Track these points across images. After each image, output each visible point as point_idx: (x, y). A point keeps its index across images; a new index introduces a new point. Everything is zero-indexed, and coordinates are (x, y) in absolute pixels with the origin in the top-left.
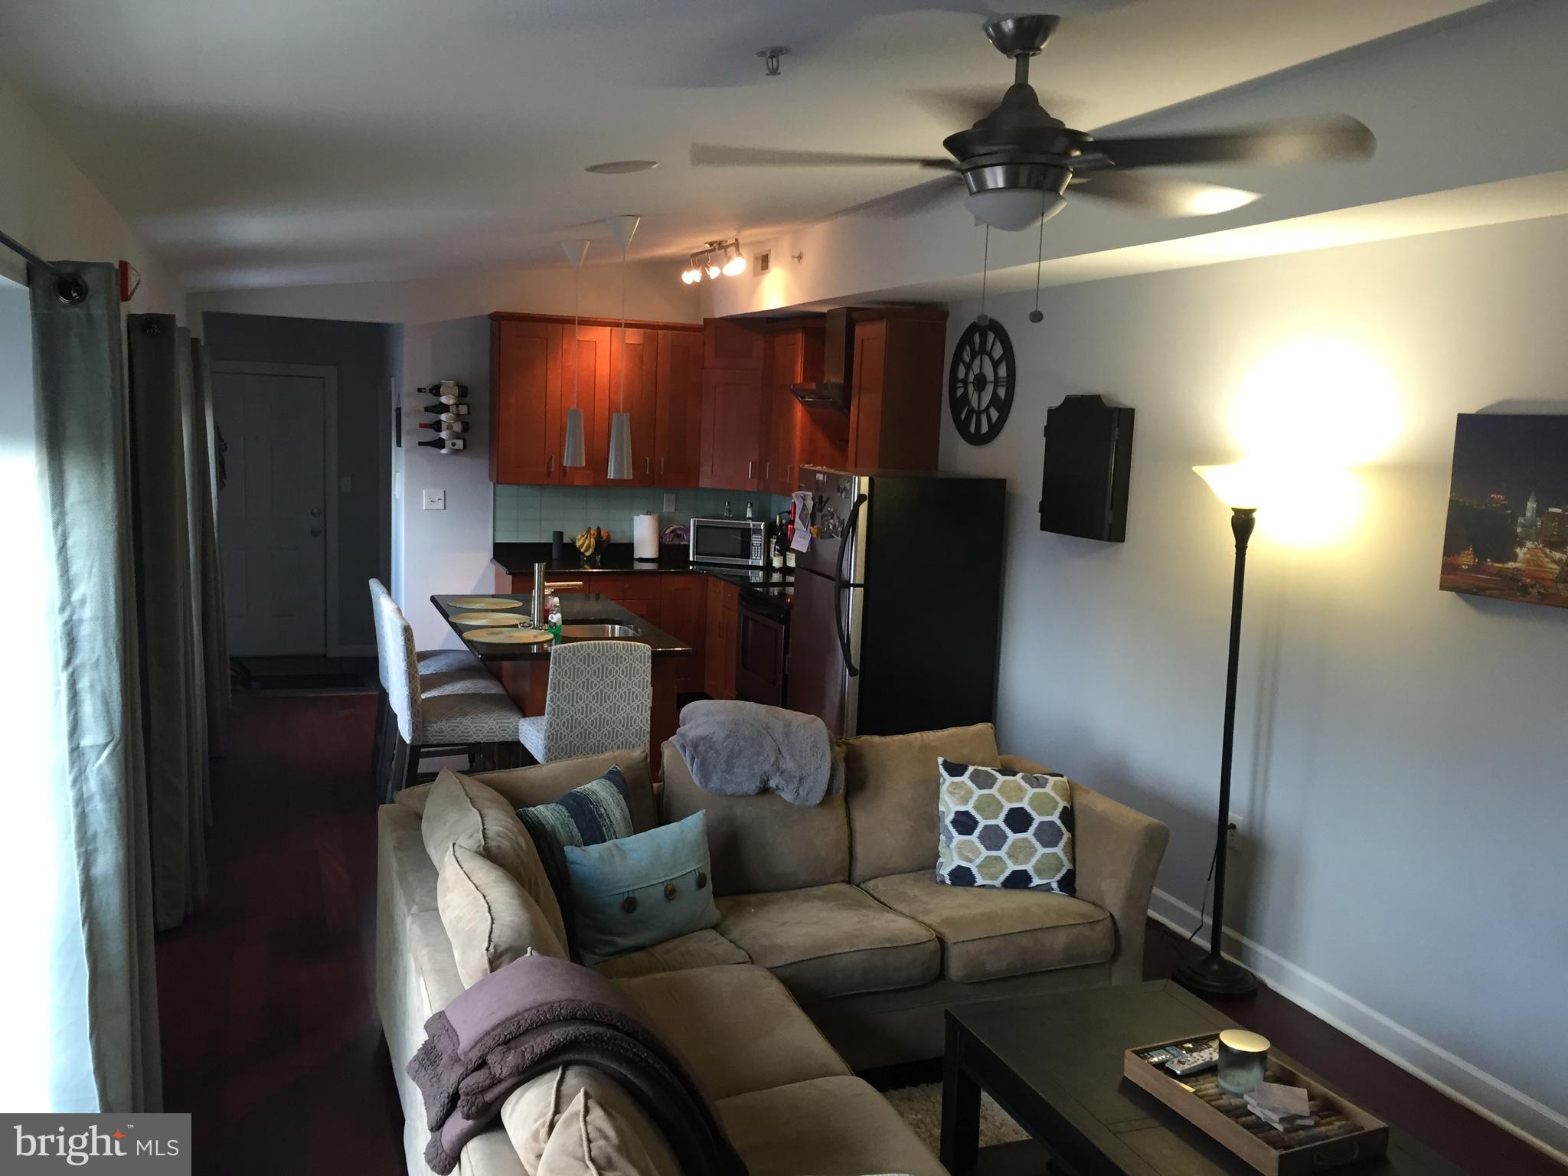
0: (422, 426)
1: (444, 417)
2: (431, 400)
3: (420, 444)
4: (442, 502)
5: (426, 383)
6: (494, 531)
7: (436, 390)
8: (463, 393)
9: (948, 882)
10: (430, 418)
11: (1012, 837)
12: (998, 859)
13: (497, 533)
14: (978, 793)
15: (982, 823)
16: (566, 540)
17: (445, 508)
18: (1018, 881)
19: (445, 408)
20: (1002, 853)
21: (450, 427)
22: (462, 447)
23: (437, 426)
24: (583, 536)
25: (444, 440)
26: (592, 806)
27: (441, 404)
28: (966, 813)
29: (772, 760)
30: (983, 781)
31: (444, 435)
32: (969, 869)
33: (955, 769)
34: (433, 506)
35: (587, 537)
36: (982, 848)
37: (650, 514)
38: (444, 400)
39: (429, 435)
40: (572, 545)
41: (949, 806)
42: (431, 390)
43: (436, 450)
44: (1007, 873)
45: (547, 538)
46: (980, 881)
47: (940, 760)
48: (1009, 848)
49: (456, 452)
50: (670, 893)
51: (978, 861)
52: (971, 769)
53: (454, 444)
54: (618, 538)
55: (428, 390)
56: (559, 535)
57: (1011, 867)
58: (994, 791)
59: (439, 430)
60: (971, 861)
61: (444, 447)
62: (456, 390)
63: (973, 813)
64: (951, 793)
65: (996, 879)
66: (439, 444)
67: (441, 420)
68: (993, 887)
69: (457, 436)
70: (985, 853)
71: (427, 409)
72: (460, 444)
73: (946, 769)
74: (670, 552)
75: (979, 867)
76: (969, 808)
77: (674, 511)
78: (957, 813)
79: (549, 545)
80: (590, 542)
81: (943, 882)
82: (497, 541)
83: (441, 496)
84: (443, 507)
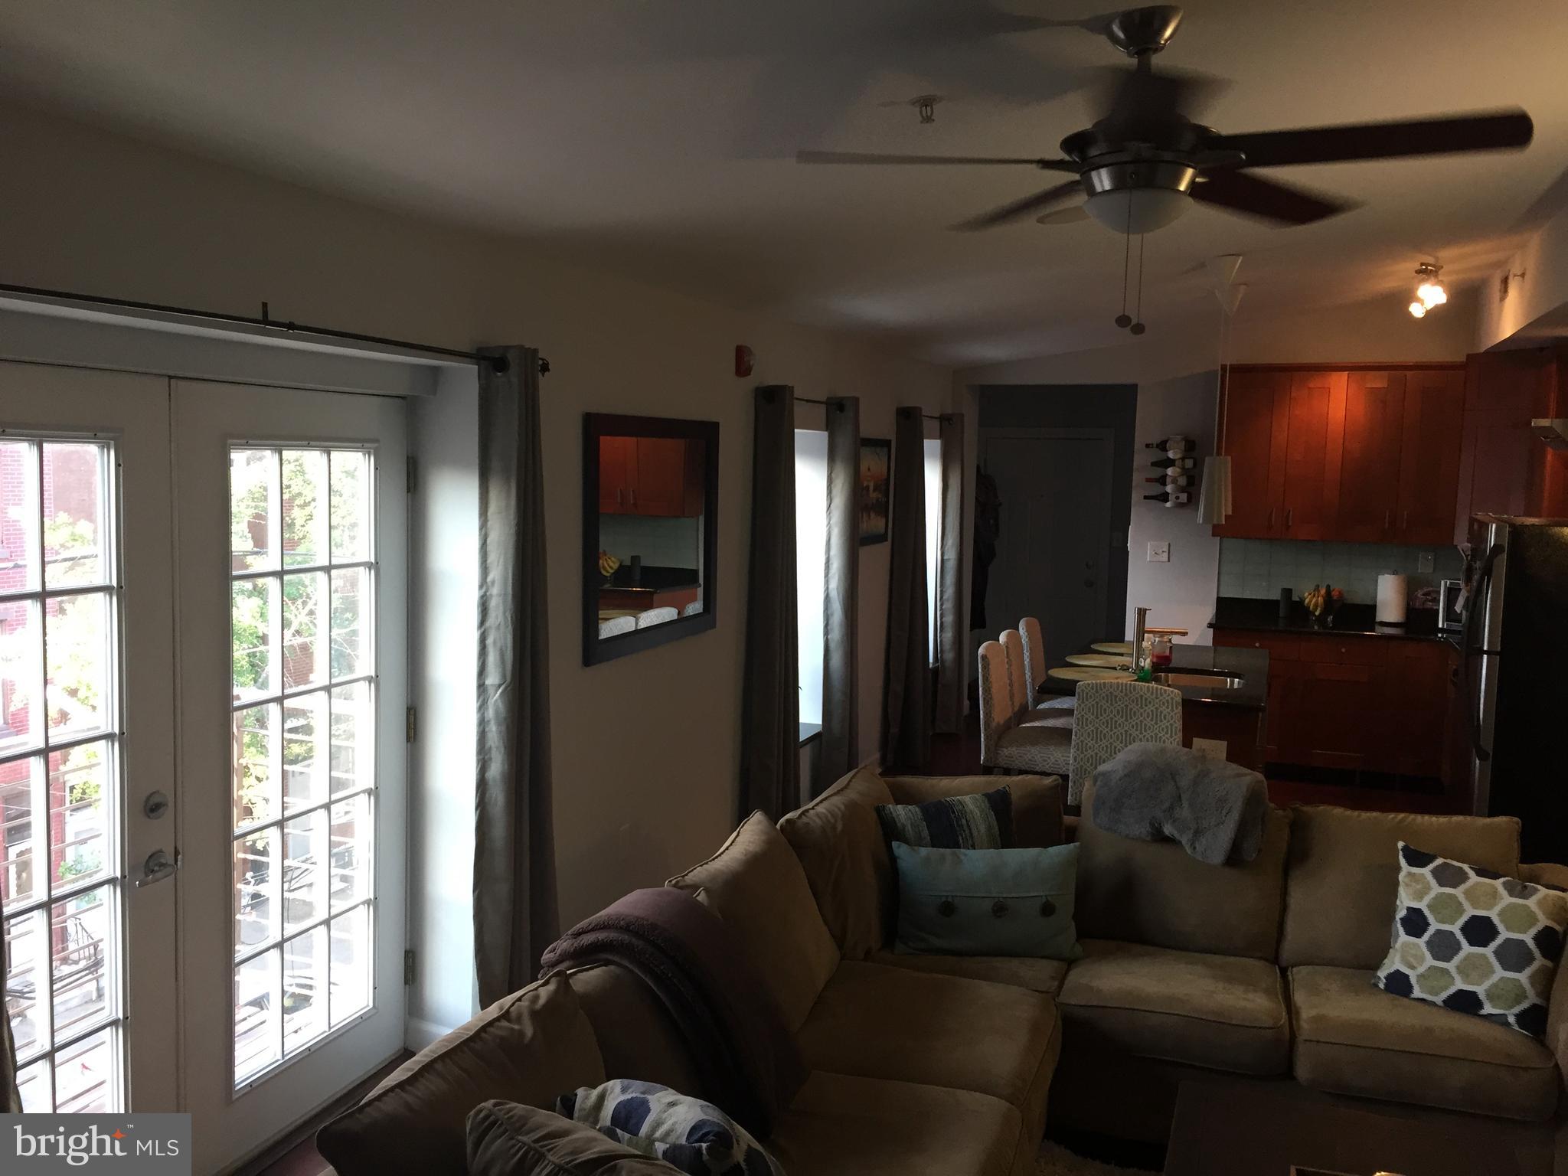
0: (1148, 480)
1: (1170, 471)
2: (1156, 455)
3: (1146, 497)
4: (1166, 555)
5: (1155, 440)
6: (1218, 585)
7: (1163, 446)
8: (1190, 446)
9: (1382, 986)
10: (1157, 472)
11: (1466, 948)
12: (1446, 972)
13: (1221, 589)
14: (1436, 890)
15: (1434, 926)
16: (1295, 598)
17: (1169, 561)
18: (1465, 1003)
19: (1170, 463)
20: (1451, 966)
21: (1174, 481)
22: (1186, 501)
23: (1162, 480)
24: (1310, 594)
25: (1168, 494)
26: (953, 816)
27: (1169, 458)
28: (1419, 912)
29: (1167, 805)
30: (1448, 877)
31: (1169, 488)
32: (1407, 977)
33: (1417, 858)
34: (1157, 558)
35: (1314, 596)
36: (1428, 955)
37: (1397, 574)
38: (1171, 455)
39: (1156, 489)
40: (1302, 601)
41: (1405, 900)
42: (1157, 446)
43: (1160, 504)
44: (1452, 990)
45: (1275, 595)
46: (1417, 993)
47: (1401, 844)
48: (1461, 962)
49: (1181, 505)
50: (1000, 909)
51: (1421, 970)
52: (1439, 861)
53: (1177, 498)
54: (1359, 597)
55: (1155, 446)
56: (1287, 592)
57: (1460, 985)
58: (1458, 892)
59: (1164, 484)
60: (1413, 967)
61: (1167, 501)
62: (1183, 445)
63: (1426, 912)
64: (1407, 885)
65: (1437, 994)
66: (1164, 497)
67: (1167, 475)
68: (1433, 1004)
69: (1182, 490)
70: (1430, 961)
71: (1154, 464)
72: (1184, 497)
73: (1405, 857)
74: (1417, 617)
75: (1420, 977)
76: (1422, 905)
77: (1431, 570)
78: (1409, 909)
79: (1277, 602)
80: (1317, 601)
81: (1376, 985)
82: (1223, 595)
83: (1166, 549)
84: (1167, 560)
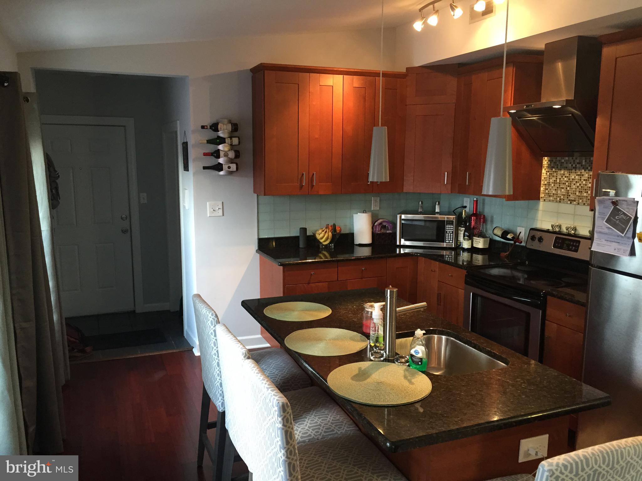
0: (205, 154)
1: (221, 147)
2: (212, 135)
3: (205, 168)
4: (221, 211)
5: (208, 122)
6: (258, 230)
7: (215, 127)
8: (235, 128)
10: (211, 148)
13: (260, 231)
16: (309, 233)
21: (226, 155)
22: (235, 170)
23: (217, 154)
25: (222, 164)
27: (219, 137)
31: (221, 160)
34: (215, 214)
35: (326, 232)
37: (365, 212)
38: (221, 134)
39: (211, 161)
40: (314, 237)
42: (211, 127)
43: (217, 172)
45: (295, 233)
49: (231, 173)
53: (229, 167)
54: (345, 231)
56: (304, 230)
59: (218, 157)
61: (222, 170)
62: (229, 127)
66: (219, 167)
67: (219, 150)
69: (231, 161)
71: (209, 142)
72: (233, 167)
74: (380, 239)
77: (378, 209)
79: (297, 238)
80: (328, 235)
82: (261, 237)
83: (221, 207)
84: (222, 215)
